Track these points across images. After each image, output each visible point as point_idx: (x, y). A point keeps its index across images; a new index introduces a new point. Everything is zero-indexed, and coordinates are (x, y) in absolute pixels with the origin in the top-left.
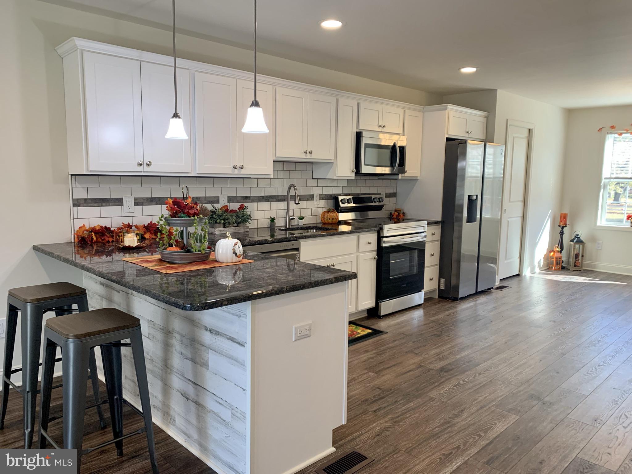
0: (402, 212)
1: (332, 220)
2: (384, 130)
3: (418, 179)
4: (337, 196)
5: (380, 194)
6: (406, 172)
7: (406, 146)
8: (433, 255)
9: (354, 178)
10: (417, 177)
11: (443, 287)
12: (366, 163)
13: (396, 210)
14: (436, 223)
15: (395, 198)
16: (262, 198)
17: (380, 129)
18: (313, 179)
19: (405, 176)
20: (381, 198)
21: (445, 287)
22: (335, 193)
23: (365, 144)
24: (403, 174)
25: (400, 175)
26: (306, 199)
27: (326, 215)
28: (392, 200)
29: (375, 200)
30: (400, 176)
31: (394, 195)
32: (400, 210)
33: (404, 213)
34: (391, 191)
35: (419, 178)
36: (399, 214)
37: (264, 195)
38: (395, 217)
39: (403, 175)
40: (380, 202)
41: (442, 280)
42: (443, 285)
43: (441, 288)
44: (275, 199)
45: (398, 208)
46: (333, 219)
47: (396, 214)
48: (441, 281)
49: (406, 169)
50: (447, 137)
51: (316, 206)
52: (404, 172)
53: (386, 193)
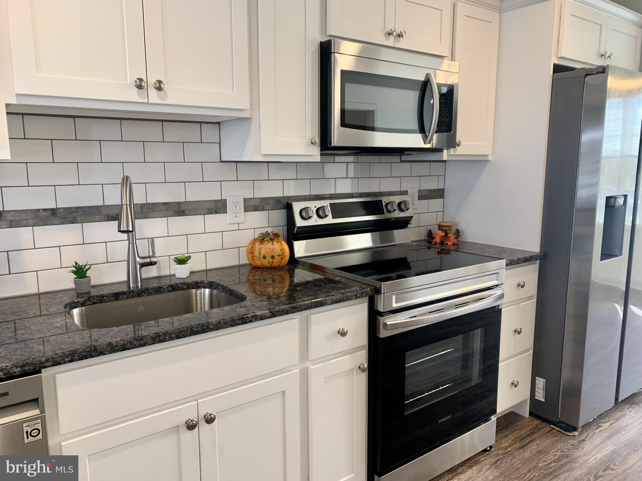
0: (453, 230)
1: (270, 260)
2: (401, 43)
3: (488, 161)
4: (290, 202)
5: (405, 193)
6: (459, 145)
7: (457, 85)
8: (519, 333)
9: (319, 160)
10: (486, 156)
11: (541, 395)
12: (347, 121)
13: (440, 227)
14: (528, 259)
15: (443, 199)
16: (49, 213)
17: (391, 42)
18: (221, 162)
19: (457, 153)
20: (405, 202)
21: (546, 396)
22: (286, 194)
23: (343, 72)
24: (452, 149)
25: (445, 151)
26: (205, 211)
27: (257, 249)
28: (436, 204)
29: (389, 207)
30: (445, 155)
31: (439, 194)
32: (450, 226)
33: (458, 231)
34: (431, 185)
35: (490, 158)
36: (446, 234)
37: (54, 207)
38: (438, 240)
39: (452, 151)
40: (401, 210)
41: (540, 382)
42: (541, 391)
43: (536, 398)
44: (99, 214)
45: (447, 220)
46: (273, 257)
47: (442, 234)
48: (537, 382)
49: (458, 138)
50: (556, 62)
51: (236, 227)
52: (452, 143)
53: (420, 191)
